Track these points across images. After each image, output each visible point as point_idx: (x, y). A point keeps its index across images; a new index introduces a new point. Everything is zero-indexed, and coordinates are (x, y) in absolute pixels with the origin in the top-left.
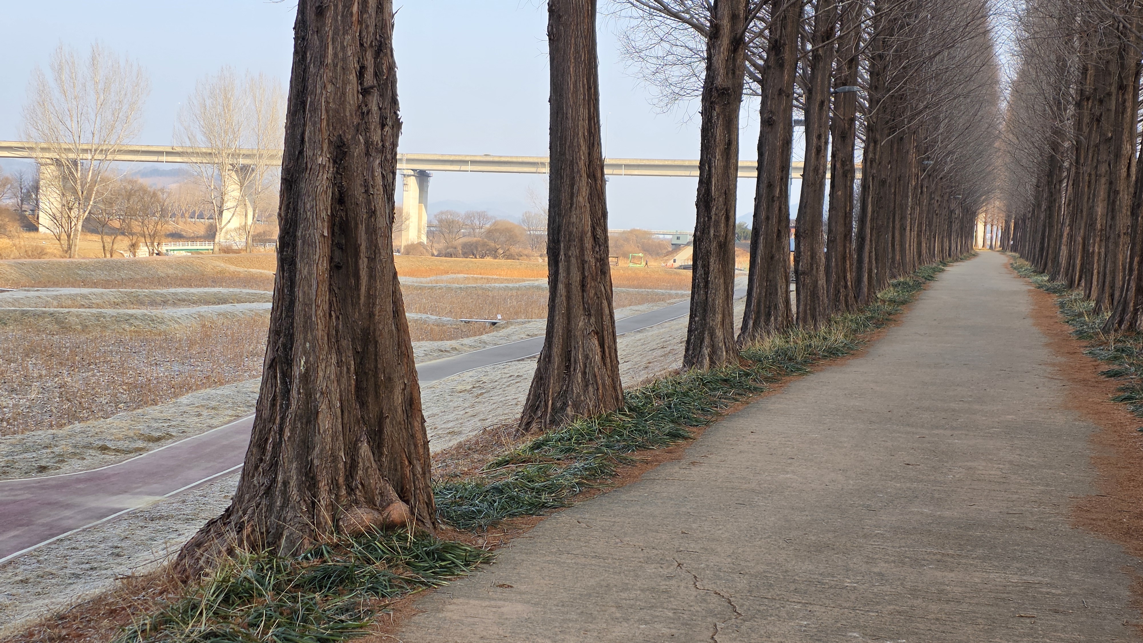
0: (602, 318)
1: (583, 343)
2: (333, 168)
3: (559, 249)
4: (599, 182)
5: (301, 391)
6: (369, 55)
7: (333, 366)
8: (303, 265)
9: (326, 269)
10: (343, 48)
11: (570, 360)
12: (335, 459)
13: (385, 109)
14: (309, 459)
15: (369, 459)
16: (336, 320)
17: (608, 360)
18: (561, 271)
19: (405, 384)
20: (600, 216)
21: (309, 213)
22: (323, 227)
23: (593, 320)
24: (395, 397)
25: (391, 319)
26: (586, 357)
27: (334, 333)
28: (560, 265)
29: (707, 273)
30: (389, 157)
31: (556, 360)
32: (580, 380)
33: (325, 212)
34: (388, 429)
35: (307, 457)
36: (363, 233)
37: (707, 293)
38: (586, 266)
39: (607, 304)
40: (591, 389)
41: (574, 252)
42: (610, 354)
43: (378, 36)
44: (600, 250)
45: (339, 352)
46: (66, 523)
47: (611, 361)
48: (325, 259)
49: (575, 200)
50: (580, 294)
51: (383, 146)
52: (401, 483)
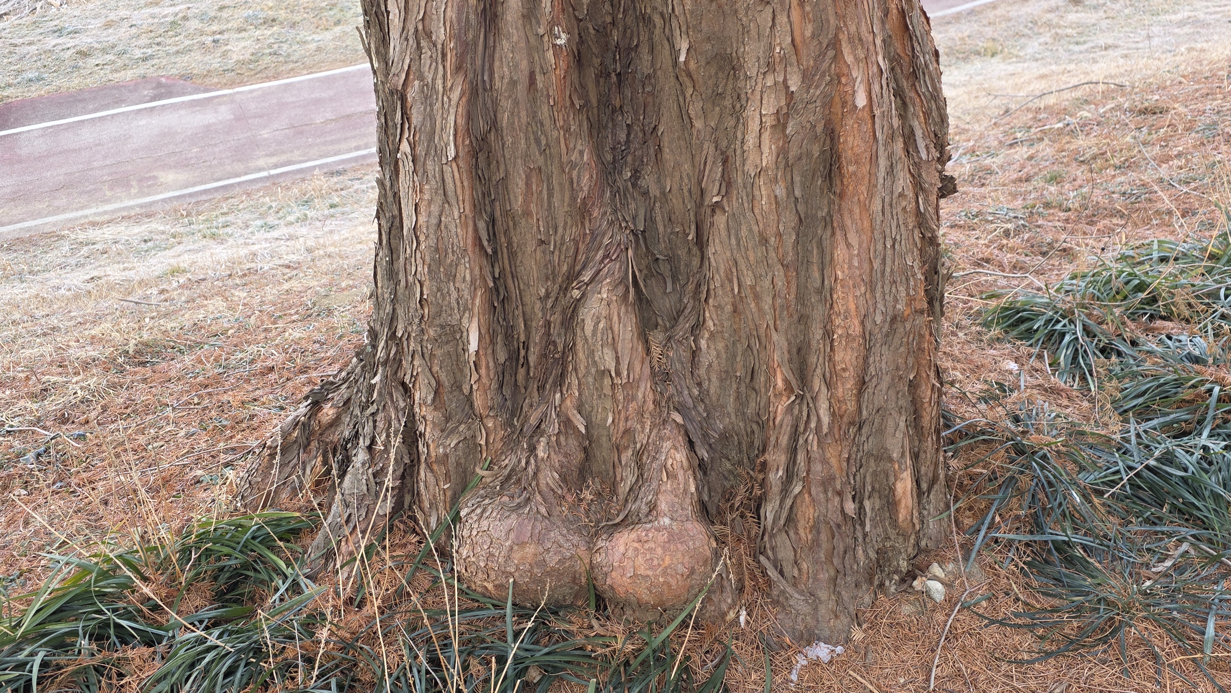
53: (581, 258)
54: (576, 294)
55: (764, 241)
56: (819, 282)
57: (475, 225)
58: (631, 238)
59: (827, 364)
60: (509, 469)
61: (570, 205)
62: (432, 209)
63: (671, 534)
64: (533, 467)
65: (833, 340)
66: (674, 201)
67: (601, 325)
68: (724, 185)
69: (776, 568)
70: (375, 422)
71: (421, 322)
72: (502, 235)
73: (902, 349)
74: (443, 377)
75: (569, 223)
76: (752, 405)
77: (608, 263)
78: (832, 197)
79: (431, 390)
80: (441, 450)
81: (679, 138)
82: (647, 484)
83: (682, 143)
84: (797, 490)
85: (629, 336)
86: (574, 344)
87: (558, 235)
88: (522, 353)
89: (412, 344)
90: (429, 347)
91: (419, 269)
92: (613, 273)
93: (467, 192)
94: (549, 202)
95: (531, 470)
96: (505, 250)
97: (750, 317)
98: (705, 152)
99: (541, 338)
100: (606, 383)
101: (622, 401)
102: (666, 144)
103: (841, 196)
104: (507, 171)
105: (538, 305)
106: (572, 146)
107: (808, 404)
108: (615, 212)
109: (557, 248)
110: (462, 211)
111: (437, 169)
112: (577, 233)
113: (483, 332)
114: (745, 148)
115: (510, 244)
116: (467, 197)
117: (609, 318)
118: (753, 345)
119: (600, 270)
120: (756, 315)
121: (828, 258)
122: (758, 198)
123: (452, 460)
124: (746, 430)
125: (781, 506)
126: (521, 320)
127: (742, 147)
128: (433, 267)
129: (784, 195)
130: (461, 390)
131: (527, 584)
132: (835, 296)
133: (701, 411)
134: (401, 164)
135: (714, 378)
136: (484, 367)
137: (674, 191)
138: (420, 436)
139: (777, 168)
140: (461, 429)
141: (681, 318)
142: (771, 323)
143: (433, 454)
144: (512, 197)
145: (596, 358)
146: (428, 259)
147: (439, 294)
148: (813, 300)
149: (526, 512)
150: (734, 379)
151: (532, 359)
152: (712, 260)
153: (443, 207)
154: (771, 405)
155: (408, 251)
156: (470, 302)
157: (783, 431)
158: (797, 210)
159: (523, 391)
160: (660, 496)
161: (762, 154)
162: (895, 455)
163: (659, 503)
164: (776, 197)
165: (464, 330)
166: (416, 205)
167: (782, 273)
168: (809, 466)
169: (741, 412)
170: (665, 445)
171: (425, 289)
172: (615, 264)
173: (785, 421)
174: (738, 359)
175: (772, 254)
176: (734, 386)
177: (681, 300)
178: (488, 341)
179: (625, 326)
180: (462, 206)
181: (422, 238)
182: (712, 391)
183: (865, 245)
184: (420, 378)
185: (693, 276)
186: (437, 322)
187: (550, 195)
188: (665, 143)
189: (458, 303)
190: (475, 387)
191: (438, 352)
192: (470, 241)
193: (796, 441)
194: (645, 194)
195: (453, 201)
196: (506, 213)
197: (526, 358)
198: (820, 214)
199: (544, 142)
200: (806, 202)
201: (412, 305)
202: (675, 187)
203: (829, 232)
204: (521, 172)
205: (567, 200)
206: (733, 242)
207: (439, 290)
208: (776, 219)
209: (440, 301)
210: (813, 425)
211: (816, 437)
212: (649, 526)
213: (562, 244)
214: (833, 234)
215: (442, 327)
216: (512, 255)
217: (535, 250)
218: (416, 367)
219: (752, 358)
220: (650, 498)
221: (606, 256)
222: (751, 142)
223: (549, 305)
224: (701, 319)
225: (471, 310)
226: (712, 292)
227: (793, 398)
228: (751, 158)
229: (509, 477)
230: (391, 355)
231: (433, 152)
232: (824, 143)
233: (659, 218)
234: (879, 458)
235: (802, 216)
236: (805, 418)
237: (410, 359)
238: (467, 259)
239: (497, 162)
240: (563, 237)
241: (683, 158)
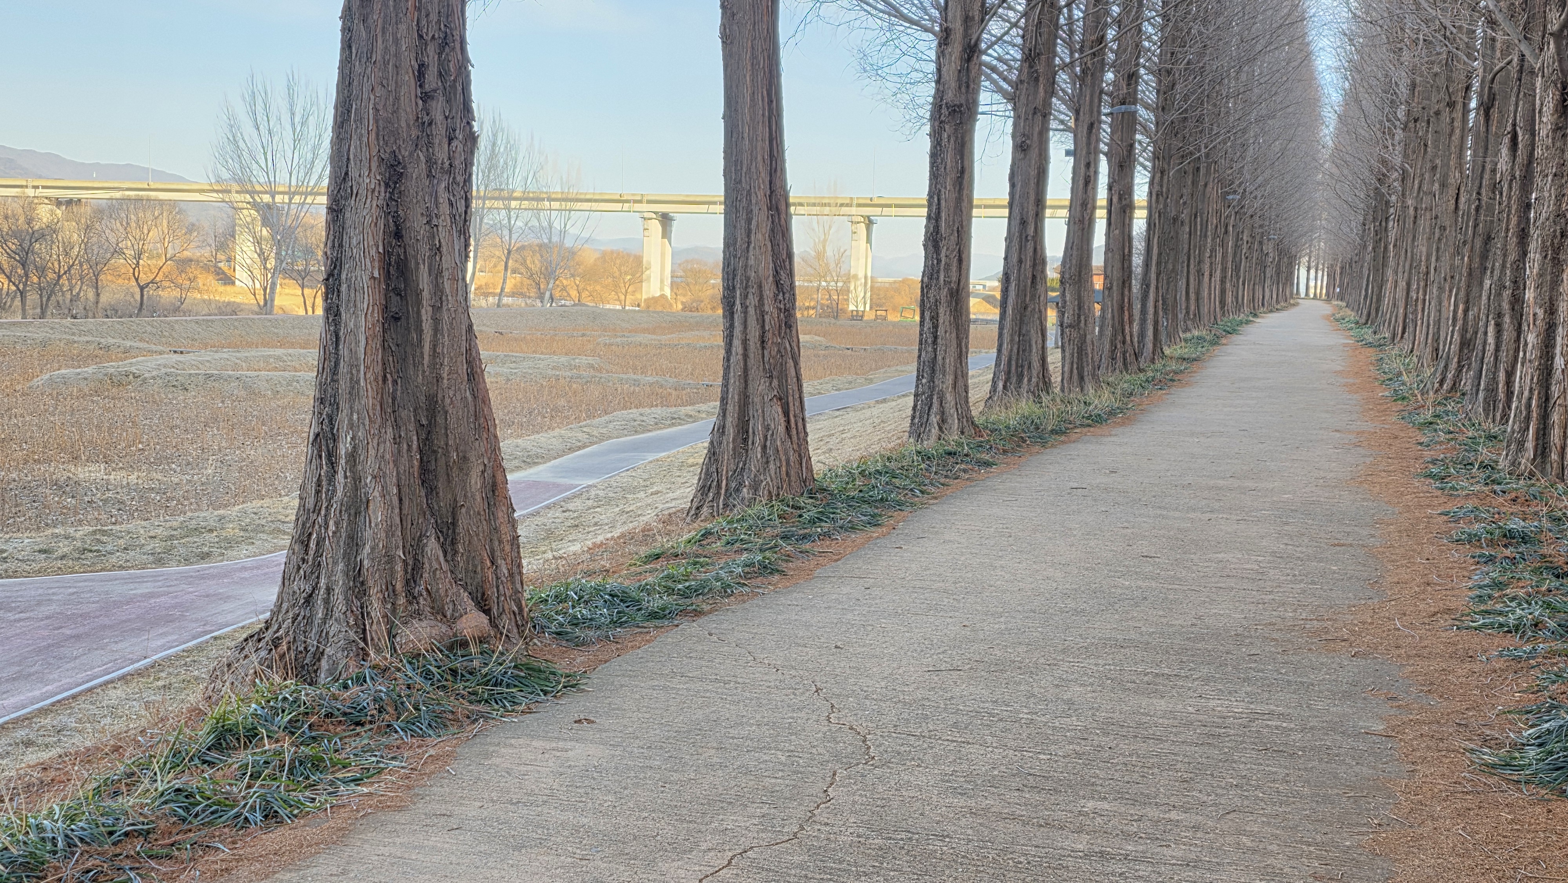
0: (786, 381)
1: (763, 412)
2: (386, 192)
3: (734, 297)
4: (783, 216)
5: (348, 474)
6: (432, 49)
7: (388, 443)
8: (348, 316)
9: (378, 321)
10: (396, 41)
11: (747, 432)
12: (390, 559)
13: (453, 118)
14: (359, 559)
15: (438, 559)
16: (393, 385)
17: (794, 432)
18: (736, 324)
19: (485, 465)
20: (784, 257)
21: (355, 251)
22: (373, 267)
23: (775, 382)
24: (473, 482)
25: (464, 383)
26: (767, 428)
27: (390, 401)
28: (736, 316)
29: (936, 327)
30: (460, 179)
31: (731, 431)
32: (759, 456)
33: (374, 249)
34: (463, 522)
35: (356, 557)
36: (426, 275)
37: (935, 350)
38: (767, 318)
39: (792, 364)
40: (772, 466)
41: (752, 301)
42: (796, 425)
43: (442, 26)
44: (784, 299)
45: (397, 426)
46: (221, 620)
47: (797, 433)
48: (376, 308)
49: (753, 238)
50: (760, 352)
51: (451, 165)
52: (482, 587)
54: (425, 541)
55: (479, 514)
68: (464, 498)
83: (448, 488)
85: (441, 556)
86: (425, 561)
92: (434, 533)
98: (456, 490)
99: (414, 561)
104: (405, 499)
106: (419, 490)
107: (499, 568)
122: (476, 500)
126: (408, 554)
127: (470, 485)
142: (483, 543)
154: (486, 574)
160: (465, 608)
175: (482, 518)
179: (439, 552)
212: (468, 614)
220: (462, 609)
226: (462, 538)
228: (473, 487)
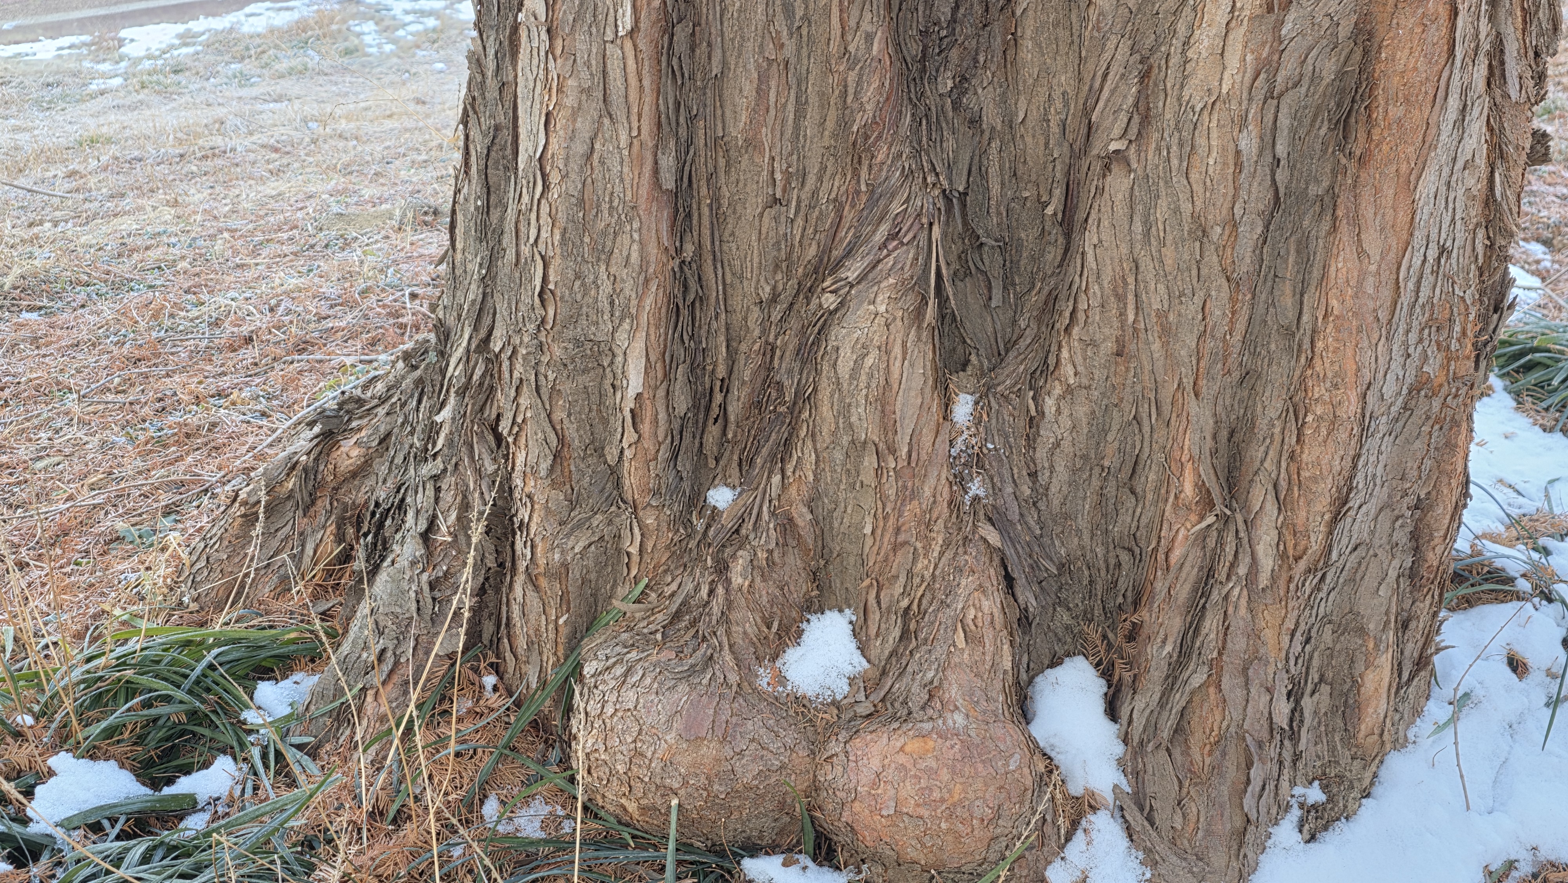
53: (846, 236)
54: (829, 299)
55: (1200, 232)
56: (1292, 315)
57: (656, 163)
58: (941, 204)
59: (1284, 465)
60: (678, 600)
61: (834, 136)
62: (578, 125)
63: (967, 746)
64: (721, 600)
65: (1304, 423)
66: (1029, 140)
67: (869, 361)
68: (1136, 119)
69: (1142, 809)
70: (438, 490)
71: (539, 330)
72: (703, 183)
73: (1418, 444)
74: (571, 431)
75: (830, 169)
76: (1125, 518)
77: (896, 248)
78: (1344, 161)
79: (547, 451)
80: (557, 556)
81: (1056, 24)
82: (924, 648)
83: (1064, 34)
84: (1197, 680)
85: (918, 382)
86: (815, 390)
87: (807, 189)
88: (718, 398)
89: (519, 368)
90: (551, 376)
91: (544, 235)
92: (902, 269)
93: (648, 98)
94: (797, 127)
95: (716, 607)
96: (706, 211)
97: (1147, 367)
98: (1107, 56)
99: (755, 374)
100: (866, 463)
101: (892, 498)
102: (1028, 33)
103: (1362, 161)
104: (724, 63)
105: (756, 313)
106: (852, 23)
107: (1237, 531)
108: (917, 153)
109: (802, 213)
110: (634, 134)
111: (594, 50)
112: (843, 189)
113: (653, 358)
114: (1190, 54)
115: (716, 200)
116: (646, 108)
117: (886, 350)
118: (1145, 416)
119: (879, 261)
120: (1159, 364)
121: (1316, 274)
122: (1202, 151)
123: (575, 573)
124: (1106, 561)
125: (1163, 703)
126: (722, 338)
127: (1184, 52)
128: (571, 234)
129: (1255, 151)
130: (602, 455)
131: (699, 810)
132: (1320, 345)
133: (1032, 523)
134: (523, 32)
135: (1060, 467)
136: (647, 421)
137: (1030, 123)
138: (520, 528)
139: (1250, 99)
140: (595, 523)
141: (1012, 354)
142: (1188, 382)
143: (542, 562)
144: (728, 113)
145: (854, 419)
146: (562, 217)
147: (578, 283)
148: (1273, 347)
149: (705, 682)
150: (1097, 470)
151: (734, 409)
152: (1090, 257)
153: (600, 123)
154: (1165, 526)
155: (526, 199)
156: (634, 302)
157: (1183, 575)
158: (1274, 181)
159: (712, 463)
160: (948, 672)
161: (1224, 68)
162: (1371, 626)
163: (946, 685)
164: (1238, 153)
165: (619, 352)
166: (548, 115)
167: (1225, 293)
168: (1225, 641)
169: (1100, 529)
170: (964, 582)
171: (551, 272)
172: (908, 251)
173: (1190, 558)
174: (1110, 438)
175: (1212, 257)
176: (1096, 483)
177: (1014, 322)
178: (660, 375)
179: (912, 365)
180: (635, 125)
181: (554, 178)
182: (1053, 489)
183: (1392, 255)
184: (529, 428)
185: (1043, 280)
186: (569, 333)
187: (800, 113)
188: (1028, 29)
189: (612, 303)
190: (628, 453)
191: (566, 387)
192: (644, 192)
193: (1205, 594)
194: (975, 122)
195: (620, 113)
196: (717, 142)
197: (723, 407)
198: (1314, 190)
199: (799, 13)
200: (1292, 168)
201: (526, 299)
202: (1034, 115)
203: (1326, 226)
204: (751, 66)
205: (830, 124)
206: (1138, 227)
207: (578, 276)
208: (1231, 192)
209: (579, 297)
210: (1242, 570)
211: (1245, 592)
212: (927, 726)
213: (811, 207)
214: (1334, 228)
215: (578, 343)
216: (718, 218)
217: (761, 215)
218: (522, 408)
219: (1138, 438)
220: (930, 674)
221: (893, 236)
222: (1206, 43)
223: (776, 315)
224: (1052, 360)
225: (635, 318)
226: (1081, 316)
227: (1210, 519)
228: (1200, 74)
229: (677, 616)
230: (475, 378)
231: (589, 18)
232: (1348, 58)
233: (993, 171)
234: (1340, 630)
235: (1282, 191)
236: (1230, 558)
237: (513, 393)
238: (636, 225)
239: (709, 45)
240: (815, 193)
241: (1060, 61)
